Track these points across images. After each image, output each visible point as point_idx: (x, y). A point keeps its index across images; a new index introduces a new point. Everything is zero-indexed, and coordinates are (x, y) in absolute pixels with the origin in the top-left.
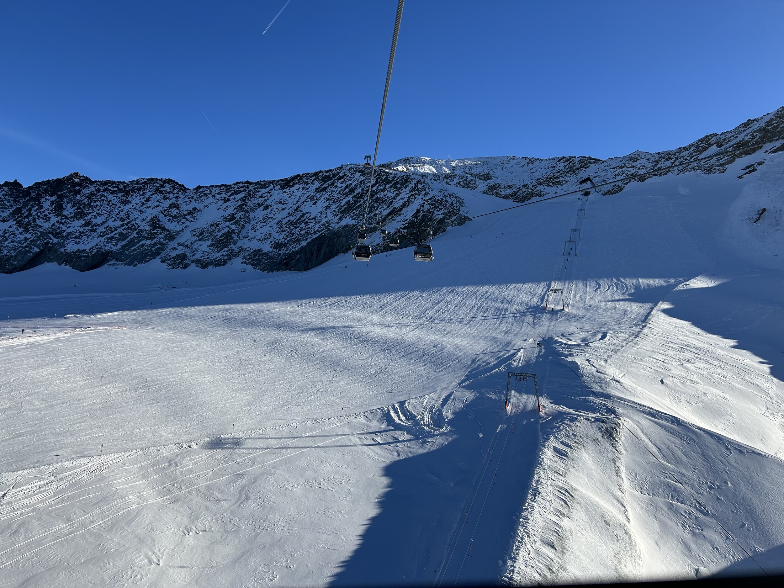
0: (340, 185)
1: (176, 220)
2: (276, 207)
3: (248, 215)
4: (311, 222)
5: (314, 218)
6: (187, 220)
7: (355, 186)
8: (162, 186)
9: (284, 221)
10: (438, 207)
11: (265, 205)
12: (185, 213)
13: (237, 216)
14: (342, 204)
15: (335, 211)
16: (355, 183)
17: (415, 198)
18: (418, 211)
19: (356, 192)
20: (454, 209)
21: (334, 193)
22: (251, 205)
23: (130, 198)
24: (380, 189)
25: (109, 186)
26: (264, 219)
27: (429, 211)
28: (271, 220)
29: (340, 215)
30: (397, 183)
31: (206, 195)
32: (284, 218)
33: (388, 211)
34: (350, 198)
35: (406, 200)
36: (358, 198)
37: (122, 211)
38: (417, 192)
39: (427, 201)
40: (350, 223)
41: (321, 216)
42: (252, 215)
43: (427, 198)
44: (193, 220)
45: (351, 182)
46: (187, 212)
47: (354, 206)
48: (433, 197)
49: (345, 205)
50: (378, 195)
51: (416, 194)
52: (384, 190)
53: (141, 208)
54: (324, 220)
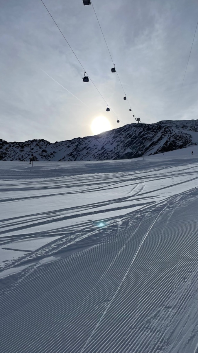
0: (124, 134)
1: (45, 157)
2: (92, 148)
3: (79, 152)
4: (110, 153)
5: (111, 151)
6: (50, 157)
7: (132, 133)
8: (39, 143)
9: (96, 154)
10: (179, 139)
11: (87, 148)
12: (49, 154)
13: (74, 154)
14: (126, 143)
15: (122, 146)
16: (132, 132)
17: (165, 136)
18: (167, 142)
19: (133, 136)
20: (188, 140)
21: (121, 138)
22: (81, 148)
23: (24, 149)
24: (146, 133)
25: (15, 144)
26: (87, 154)
27: (173, 141)
28: (90, 154)
29: (125, 148)
30: (155, 129)
31: (60, 145)
32: (96, 153)
33: (150, 143)
34: (130, 139)
35: (160, 137)
36: (134, 139)
37: (20, 155)
38: (166, 133)
39: (172, 136)
40: (130, 152)
41: (114, 150)
42: (81, 152)
43: (172, 135)
44: (53, 157)
45: (130, 132)
46: (50, 154)
47: (132, 143)
48: (175, 134)
49: (127, 143)
50: (145, 137)
51: (165, 134)
52: (148, 133)
53: (29, 153)
54: (116, 152)
